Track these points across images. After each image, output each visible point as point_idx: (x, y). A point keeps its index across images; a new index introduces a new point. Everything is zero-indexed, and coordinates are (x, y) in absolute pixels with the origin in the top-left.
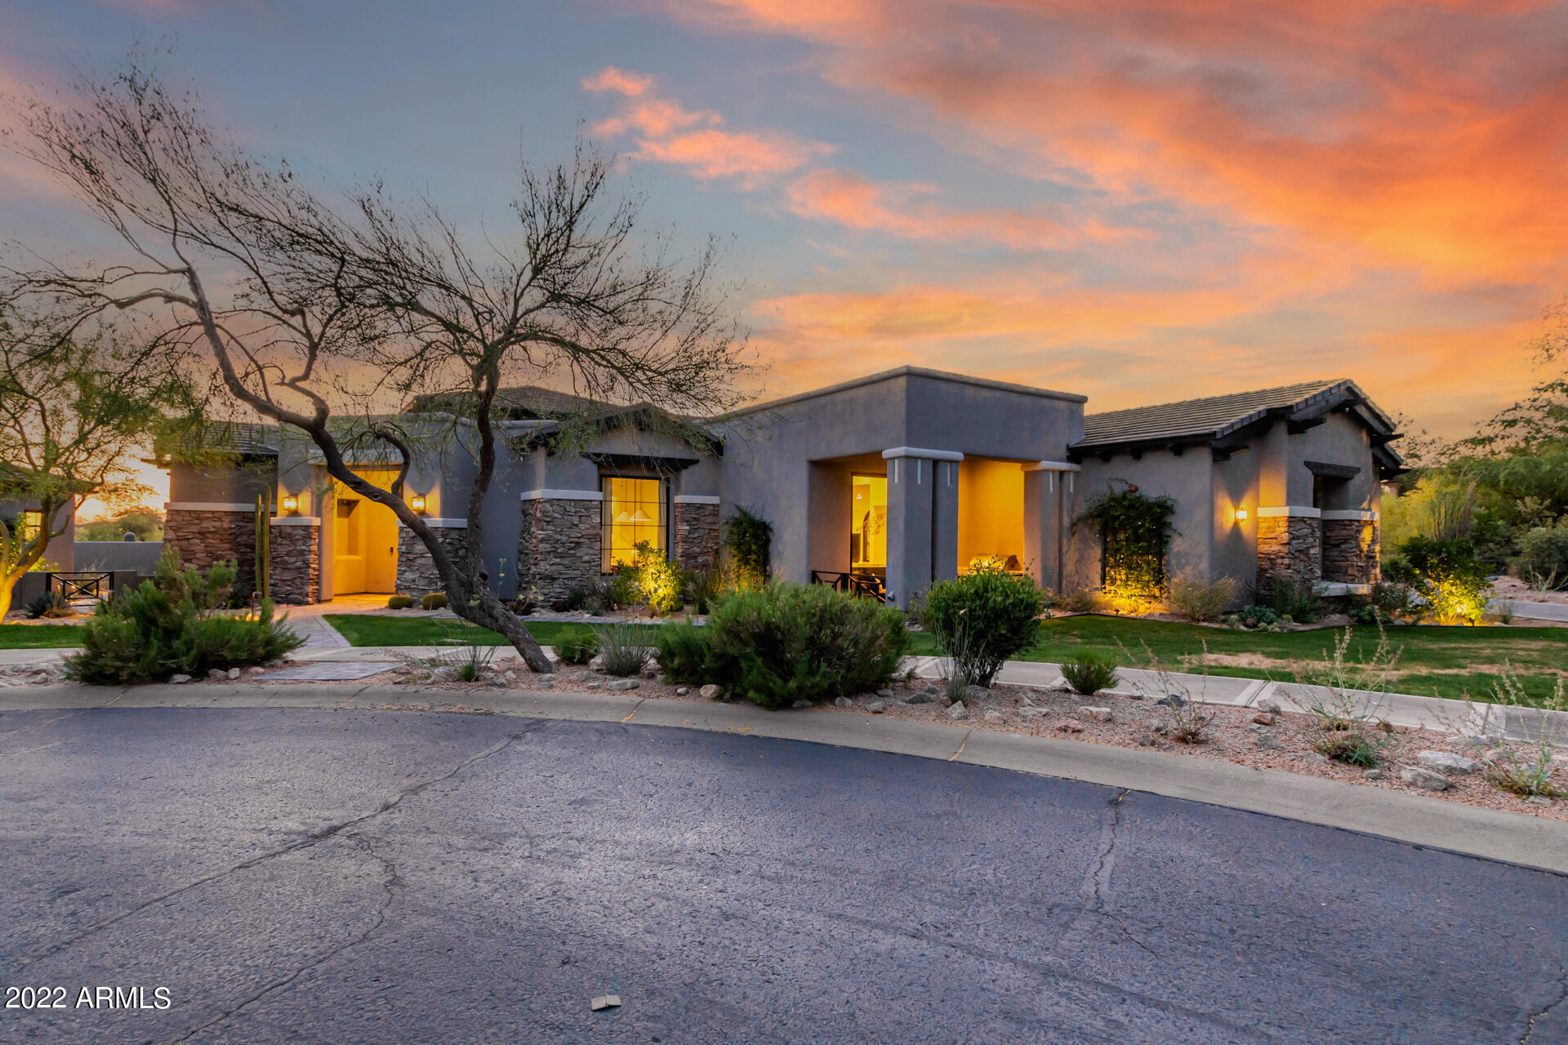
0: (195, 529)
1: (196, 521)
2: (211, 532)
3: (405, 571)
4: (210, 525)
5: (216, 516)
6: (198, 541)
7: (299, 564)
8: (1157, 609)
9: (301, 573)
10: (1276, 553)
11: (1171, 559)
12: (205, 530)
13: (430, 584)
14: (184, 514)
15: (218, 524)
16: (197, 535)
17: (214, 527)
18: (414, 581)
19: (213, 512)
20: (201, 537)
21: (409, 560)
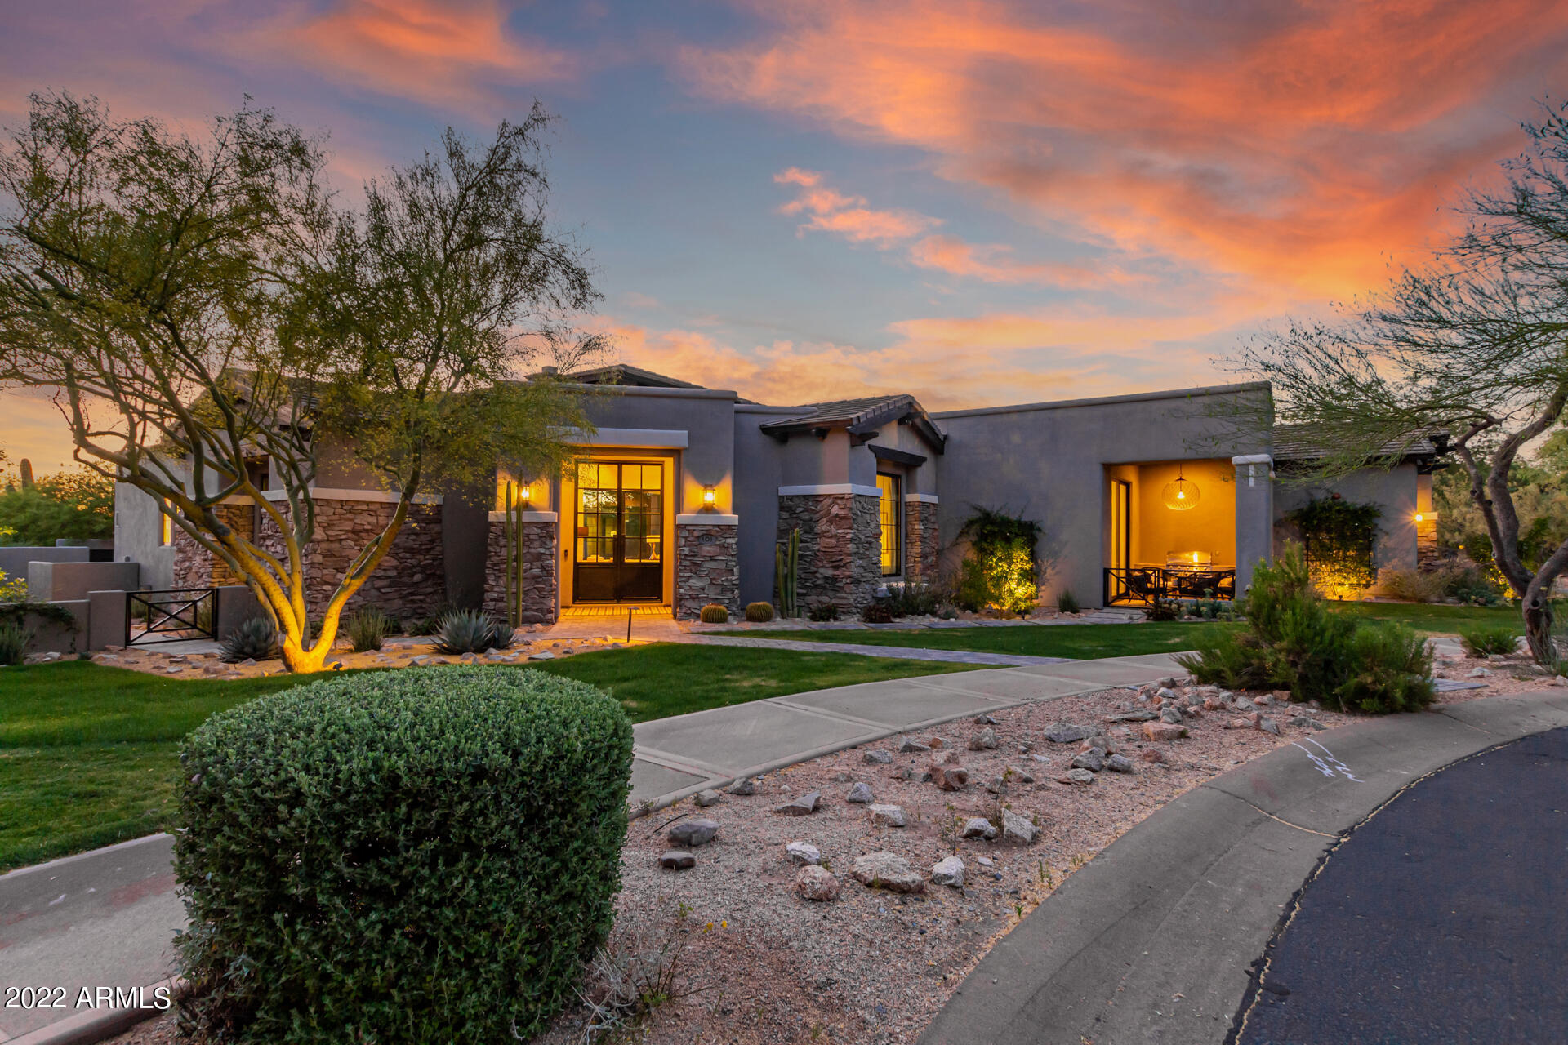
0: (348, 526)
1: (349, 516)
2: (367, 531)
3: (689, 578)
4: (365, 521)
5: (371, 508)
6: (352, 543)
7: (536, 571)
8: (1368, 595)
9: (538, 583)
10: (1425, 548)
11: (1377, 553)
12: (361, 528)
13: (723, 591)
14: (334, 505)
15: (373, 520)
16: (350, 535)
17: (369, 524)
18: (703, 589)
19: (368, 503)
20: (355, 537)
21: (694, 564)
